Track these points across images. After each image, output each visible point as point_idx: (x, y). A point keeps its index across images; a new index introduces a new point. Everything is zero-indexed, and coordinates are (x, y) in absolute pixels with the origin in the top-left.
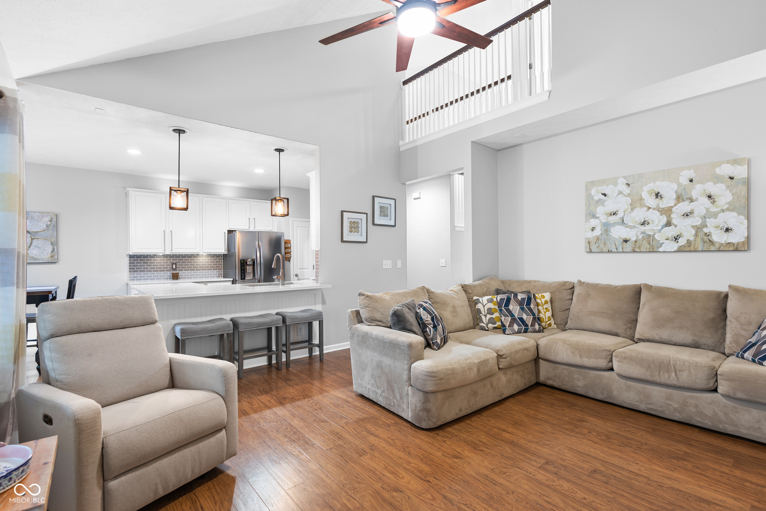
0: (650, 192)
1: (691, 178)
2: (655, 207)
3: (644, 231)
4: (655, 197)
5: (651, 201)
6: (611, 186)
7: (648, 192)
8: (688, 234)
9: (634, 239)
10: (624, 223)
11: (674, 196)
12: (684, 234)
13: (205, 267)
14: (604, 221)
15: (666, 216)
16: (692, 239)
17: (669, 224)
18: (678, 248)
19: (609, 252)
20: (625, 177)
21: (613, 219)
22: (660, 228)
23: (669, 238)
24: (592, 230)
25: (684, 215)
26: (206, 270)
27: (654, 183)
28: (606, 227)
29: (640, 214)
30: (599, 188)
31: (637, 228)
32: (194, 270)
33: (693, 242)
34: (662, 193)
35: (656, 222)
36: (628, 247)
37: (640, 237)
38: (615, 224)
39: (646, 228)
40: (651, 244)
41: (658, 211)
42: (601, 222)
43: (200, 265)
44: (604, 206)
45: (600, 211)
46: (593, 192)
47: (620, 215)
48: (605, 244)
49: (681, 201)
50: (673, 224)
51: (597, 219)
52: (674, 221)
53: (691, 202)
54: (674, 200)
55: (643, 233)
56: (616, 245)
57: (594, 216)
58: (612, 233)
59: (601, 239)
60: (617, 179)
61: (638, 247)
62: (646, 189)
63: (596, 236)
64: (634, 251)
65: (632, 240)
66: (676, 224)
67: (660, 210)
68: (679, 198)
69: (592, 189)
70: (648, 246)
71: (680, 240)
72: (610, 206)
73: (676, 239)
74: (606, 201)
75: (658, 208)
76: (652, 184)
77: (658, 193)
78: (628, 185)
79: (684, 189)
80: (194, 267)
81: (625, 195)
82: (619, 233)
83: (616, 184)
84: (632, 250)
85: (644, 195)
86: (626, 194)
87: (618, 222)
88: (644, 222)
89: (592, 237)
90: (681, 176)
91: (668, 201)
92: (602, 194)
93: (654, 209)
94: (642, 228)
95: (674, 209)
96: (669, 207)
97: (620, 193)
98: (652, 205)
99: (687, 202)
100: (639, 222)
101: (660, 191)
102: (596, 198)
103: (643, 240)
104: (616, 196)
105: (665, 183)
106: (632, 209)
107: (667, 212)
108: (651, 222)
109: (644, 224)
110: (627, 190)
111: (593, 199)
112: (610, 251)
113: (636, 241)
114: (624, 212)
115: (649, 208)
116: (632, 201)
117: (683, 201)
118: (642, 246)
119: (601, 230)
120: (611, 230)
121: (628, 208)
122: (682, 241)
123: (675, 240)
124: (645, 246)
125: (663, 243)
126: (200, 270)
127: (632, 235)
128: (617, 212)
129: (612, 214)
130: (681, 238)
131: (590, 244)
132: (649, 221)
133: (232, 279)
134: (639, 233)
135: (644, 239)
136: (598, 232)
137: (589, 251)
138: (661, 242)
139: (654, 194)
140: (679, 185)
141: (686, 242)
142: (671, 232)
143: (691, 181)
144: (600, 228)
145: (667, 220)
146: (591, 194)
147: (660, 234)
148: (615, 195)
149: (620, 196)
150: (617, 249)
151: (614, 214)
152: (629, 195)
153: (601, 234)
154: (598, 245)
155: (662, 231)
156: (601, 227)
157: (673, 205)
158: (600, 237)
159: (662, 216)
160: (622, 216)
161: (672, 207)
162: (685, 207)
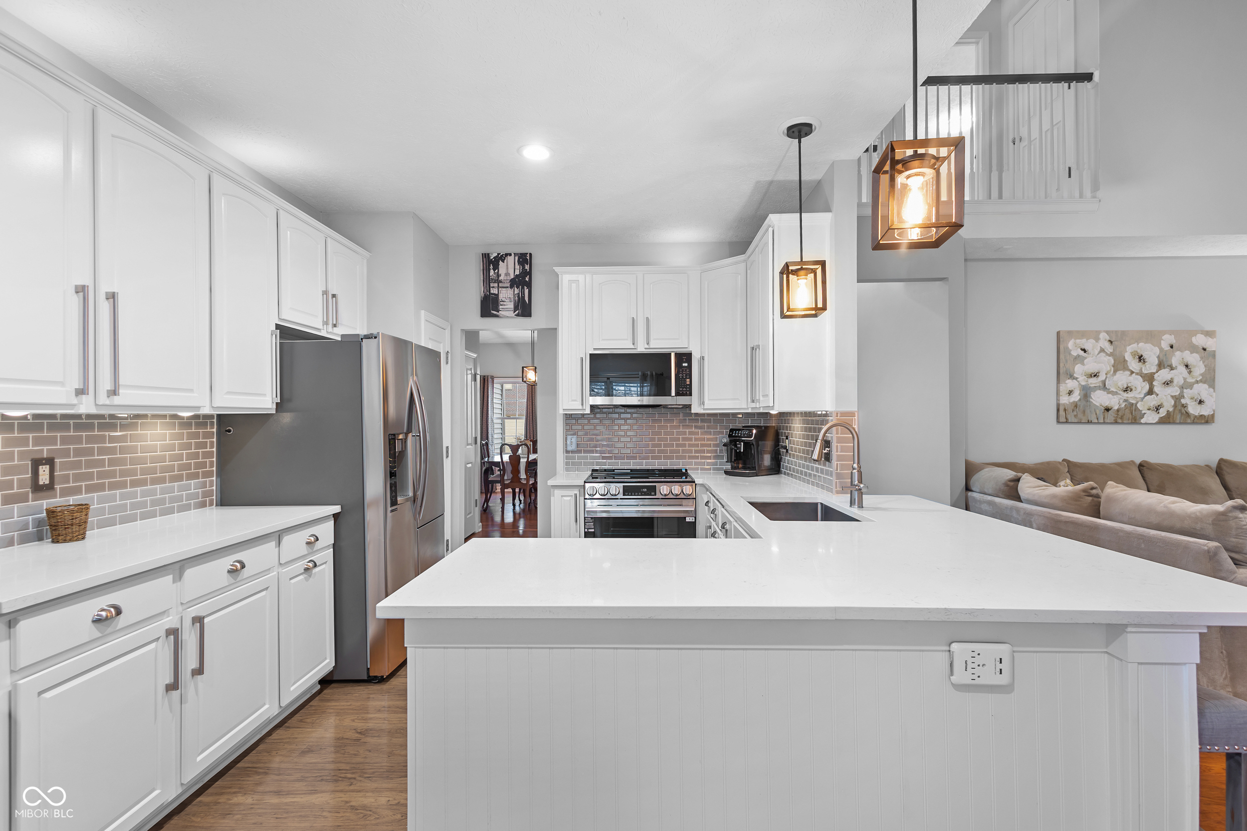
0: (1134, 354)
1: (1172, 343)
2: (1138, 372)
3: (1127, 399)
4: (1138, 361)
5: (1134, 365)
6: (1092, 341)
7: (1131, 353)
8: (1169, 405)
9: (1116, 408)
10: (1106, 388)
11: (1156, 362)
12: (1165, 404)
13: (164, 469)
14: (1083, 383)
15: (1148, 383)
16: (1171, 409)
17: (1151, 392)
18: (1159, 420)
19: (1088, 422)
20: (1107, 332)
21: (1093, 382)
22: (1142, 396)
23: (1151, 408)
24: (1069, 393)
25: (1164, 384)
26: (162, 480)
27: (1138, 345)
28: (1086, 392)
29: (1122, 378)
30: (1078, 341)
31: (1120, 394)
32: (122, 485)
33: (1172, 414)
34: (1145, 356)
35: (1139, 389)
36: (1110, 416)
37: (1123, 406)
38: (1096, 388)
39: (1130, 395)
40: (1134, 414)
41: (1141, 376)
42: (1080, 384)
43: (142, 461)
44: (1083, 364)
45: (1079, 370)
46: (1071, 345)
47: (1102, 377)
48: (1084, 412)
49: (1162, 368)
50: (1155, 392)
51: (1074, 380)
52: (1156, 389)
53: (1171, 370)
54: (1156, 365)
55: (1125, 401)
56: (1096, 414)
57: (1072, 377)
58: (1092, 399)
59: (1080, 407)
60: (1098, 332)
61: (1120, 417)
62: (1130, 349)
63: (1074, 401)
64: (1116, 422)
65: (1114, 408)
66: (1158, 392)
67: (1143, 375)
68: (1161, 366)
69: (1069, 342)
70: (1131, 416)
71: (1161, 410)
72: (1091, 365)
73: (1157, 409)
74: (1086, 358)
75: (1142, 374)
76: (1135, 345)
77: (1142, 356)
78: (1111, 342)
79: (1166, 355)
80: (123, 473)
81: (1107, 354)
82: (1100, 399)
83: (1097, 339)
84: (1114, 420)
85: (1128, 357)
86: (1109, 353)
87: (1100, 386)
88: (1127, 388)
89: (1069, 403)
90: (1163, 340)
91: (1150, 367)
92: (1081, 349)
93: (1137, 374)
94: (1125, 395)
95: (1156, 376)
96: (1152, 373)
97: (1102, 350)
98: (1135, 369)
99: (1167, 370)
100: (1121, 387)
101: (1143, 354)
102: (1074, 353)
103: (1125, 410)
104: (1098, 354)
105: (1149, 346)
106: (1115, 372)
107: (1149, 378)
108: (1134, 389)
109: (1127, 391)
110: (1109, 349)
111: (1070, 354)
112: (1090, 421)
113: (1118, 410)
114: (1106, 374)
115: (1132, 372)
116: (1115, 363)
117: (1164, 368)
118: (1125, 417)
119: (1079, 395)
120: (1092, 395)
121: (1111, 370)
122: (1163, 412)
123: (1157, 411)
124: (1128, 415)
125: (1145, 413)
126: (143, 483)
127: (1115, 402)
128: (1099, 373)
129: (1093, 376)
130: (1161, 409)
131: (1067, 412)
132: (1132, 387)
133: (337, 509)
134: (1121, 401)
135: (1127, 408)
136: (1076, 397)
137: (1065, 420)
138: (1143, 412)
139: (1138, 357)
140: (1161, 349)
141: (1166, 413)
142: (1152, 401)
143: (1172, 347)
144: (1079, 392)
145: (1150, 388)
146: (1068, 348)
147: (1142, 403)
148: (1097, 352)
149: (1102, 354)
150: (1097, 419)
151: (1095, 376)
152: (1111, 355)
153: (1080, 400)
154: (1076, 413)
155: (1144, 400)
156: (1080, 390)
157: (1155, 371)
158: (1079, 403)
159: (1145, 383)
160: (1104, 379)
161: (1154, 373)
162: (1164, 375)
